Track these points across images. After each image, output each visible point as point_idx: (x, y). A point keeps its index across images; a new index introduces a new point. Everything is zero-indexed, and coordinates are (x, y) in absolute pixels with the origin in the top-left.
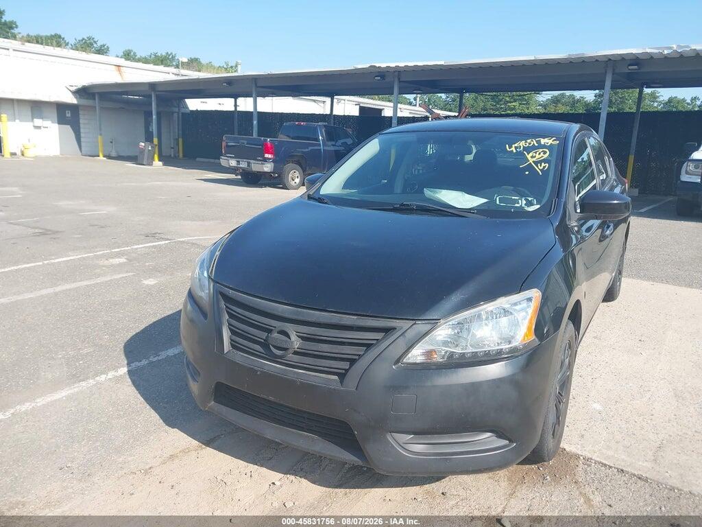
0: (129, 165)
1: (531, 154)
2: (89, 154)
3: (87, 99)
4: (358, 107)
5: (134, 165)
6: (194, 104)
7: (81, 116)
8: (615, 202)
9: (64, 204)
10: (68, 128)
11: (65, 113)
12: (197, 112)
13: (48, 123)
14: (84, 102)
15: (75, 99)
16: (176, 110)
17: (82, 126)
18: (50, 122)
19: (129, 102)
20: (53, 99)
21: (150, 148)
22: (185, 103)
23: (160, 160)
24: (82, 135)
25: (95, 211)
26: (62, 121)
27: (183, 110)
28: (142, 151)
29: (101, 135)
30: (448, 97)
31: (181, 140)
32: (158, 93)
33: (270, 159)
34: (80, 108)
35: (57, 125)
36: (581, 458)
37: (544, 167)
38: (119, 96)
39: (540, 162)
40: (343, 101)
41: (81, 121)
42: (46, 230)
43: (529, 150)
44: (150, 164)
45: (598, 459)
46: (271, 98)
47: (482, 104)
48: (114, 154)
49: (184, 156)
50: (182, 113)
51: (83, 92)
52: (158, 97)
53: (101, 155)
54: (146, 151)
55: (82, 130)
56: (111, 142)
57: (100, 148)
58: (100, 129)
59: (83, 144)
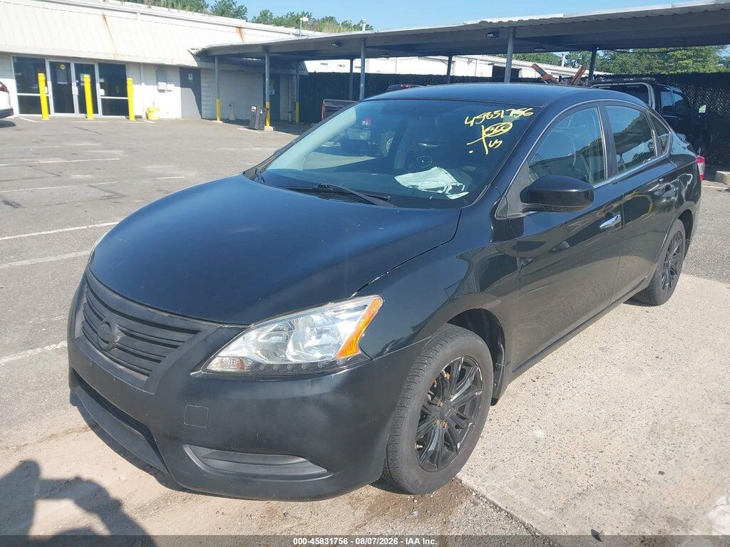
0: (242, 129)
1: (488, 129)
2: (209, 117)
3: (208, 62)
4: (491, 67)
5: (247, 130)
6: (313, 66)
7: (202, 80)
8: (574, 190)
9: (151, 168)
10: (189, 91)
11: (187, 77)
12: (315, 75)
13: (171, 86)
14: (204, 65)
15: (196, 63)
16: (294, 72)
17: (202, 89)
18: (173, 85)
19: (247, 65)
20: (175, 63)
21: (261, 113)
22: (304, 65)
23: (271, 125)
24: (203, 98)
25: (174, 175)
26: (184, 84)
27: (301, 73)
28: (254, 115)
29: (219, 98)
30: (606, 55)
31: (297, 104)
32: (271, 55)
33: (366, 126)
34: (202, 71)
35: (180, 88)
36: (474, 494)
37: (496, 145)
38: (238, 59)
39: (493, 139)
40: (474, 61)
41: (202, 84)
42: (115, 194)
43: (488, 123)
44: (262, 129)
45: (491, 499)
46: (395, 58)
47: (646, 62)
48: (232, 118)
49: (301, 120)
50: (300, 76)
51: (204, 55)
52: (271, 59)
53: (218, 119)
54: (258, 115)
55: (203, 93)
56: (230, 106)
57: (218, 112)
58: (218, 93)
59: (203, 107)
